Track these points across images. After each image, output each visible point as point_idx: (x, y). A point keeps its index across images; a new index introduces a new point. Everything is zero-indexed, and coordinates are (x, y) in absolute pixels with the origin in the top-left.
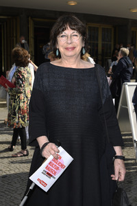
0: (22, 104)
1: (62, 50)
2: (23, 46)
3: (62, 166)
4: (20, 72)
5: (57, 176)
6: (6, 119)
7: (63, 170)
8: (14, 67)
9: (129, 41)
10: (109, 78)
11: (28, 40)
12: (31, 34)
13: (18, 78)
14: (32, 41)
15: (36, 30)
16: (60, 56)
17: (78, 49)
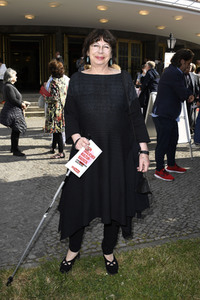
0: (57, 112)
1: (92, 57)
2: (58, 59)
3: (93, 157)
4: (54, 82)
5: (89, 165)
6: (44, 126)
7: (93, 161)
8: (51, 79)
9: (156, 56)
10: (137, 90)
11: (62, 55)
12: (66, 50)
13: (53, 88)
14: (66, 56)
15: (70, 46)
16: (89, 63)
17: (107, 59)
